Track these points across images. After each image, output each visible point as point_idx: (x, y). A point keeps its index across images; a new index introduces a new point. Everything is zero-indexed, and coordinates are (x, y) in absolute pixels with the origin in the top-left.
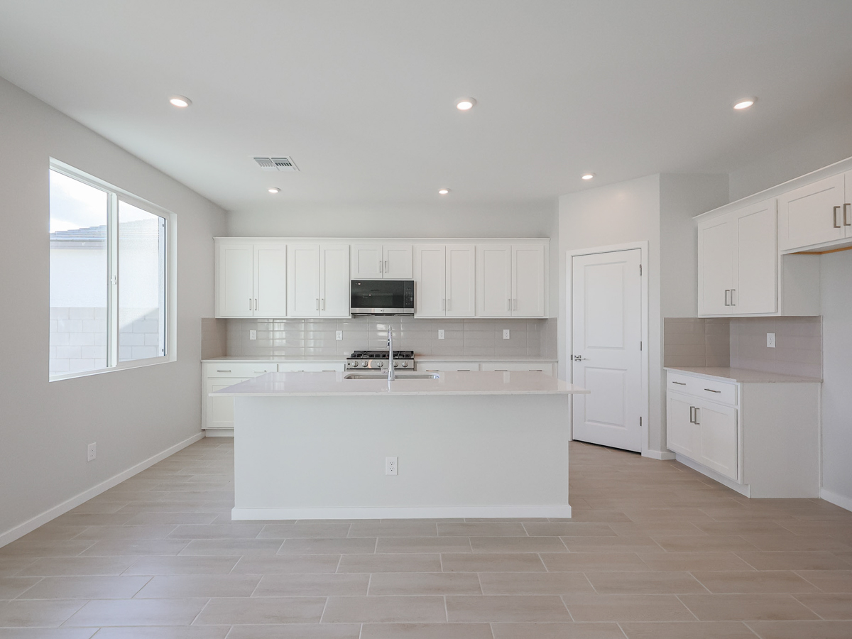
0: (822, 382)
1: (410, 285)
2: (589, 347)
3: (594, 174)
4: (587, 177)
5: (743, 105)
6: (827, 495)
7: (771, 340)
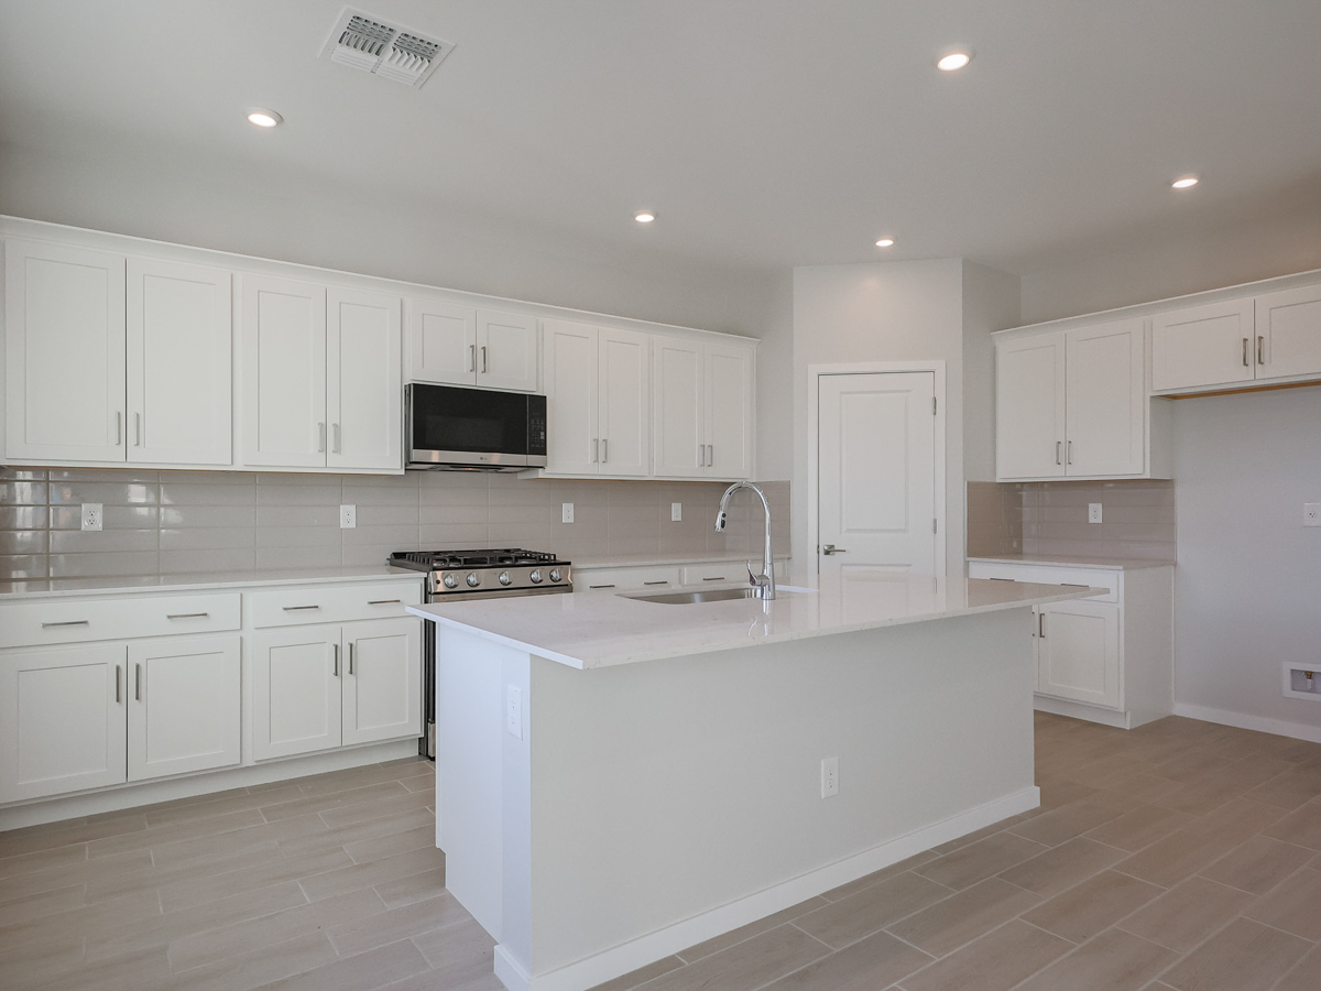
0: (1175, 565)
1: (539, 403)
2: (849, 531)
3: (895, 239)
4: (885, 243)
5: (1185, 183)
6: (1182, 709)
7: (1095, 513)
